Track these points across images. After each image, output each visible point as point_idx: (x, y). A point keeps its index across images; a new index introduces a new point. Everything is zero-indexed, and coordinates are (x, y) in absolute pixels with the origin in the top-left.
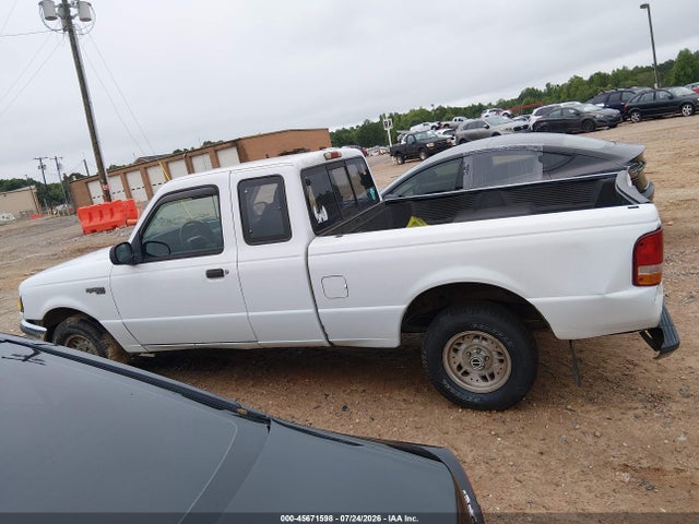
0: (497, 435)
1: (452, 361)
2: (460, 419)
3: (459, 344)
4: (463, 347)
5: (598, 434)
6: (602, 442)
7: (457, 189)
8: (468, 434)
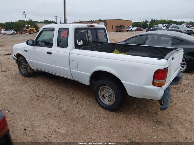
0: (104, 118)
1: (101, 93)
2: (98, 110)
3: (104, 89)
4: (105, 90)
5: (131, 127)
6: (130, 130)
7: (143, 45)
8: (97, 115)
